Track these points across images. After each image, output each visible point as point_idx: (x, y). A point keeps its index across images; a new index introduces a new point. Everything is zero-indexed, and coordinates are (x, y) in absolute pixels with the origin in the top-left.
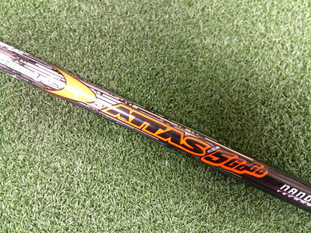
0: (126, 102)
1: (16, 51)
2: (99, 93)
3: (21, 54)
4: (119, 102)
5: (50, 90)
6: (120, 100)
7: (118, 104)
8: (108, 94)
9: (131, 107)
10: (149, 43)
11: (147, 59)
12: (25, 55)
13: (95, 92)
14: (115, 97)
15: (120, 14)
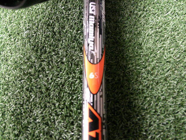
0: (104, 122)
1: (104, 17)
2: (101, 94)
3: (103, 21)
4: (102, 115)
5: (86, 54)
6: (103, 115)
7: (99, 115)
8: (104, 101)
9: (102, 128)
10: (170, 119)
11: (152, 125)
12: (103, 25)
13: (100, 90)
14: (104, 110)
15: (183, 75)
